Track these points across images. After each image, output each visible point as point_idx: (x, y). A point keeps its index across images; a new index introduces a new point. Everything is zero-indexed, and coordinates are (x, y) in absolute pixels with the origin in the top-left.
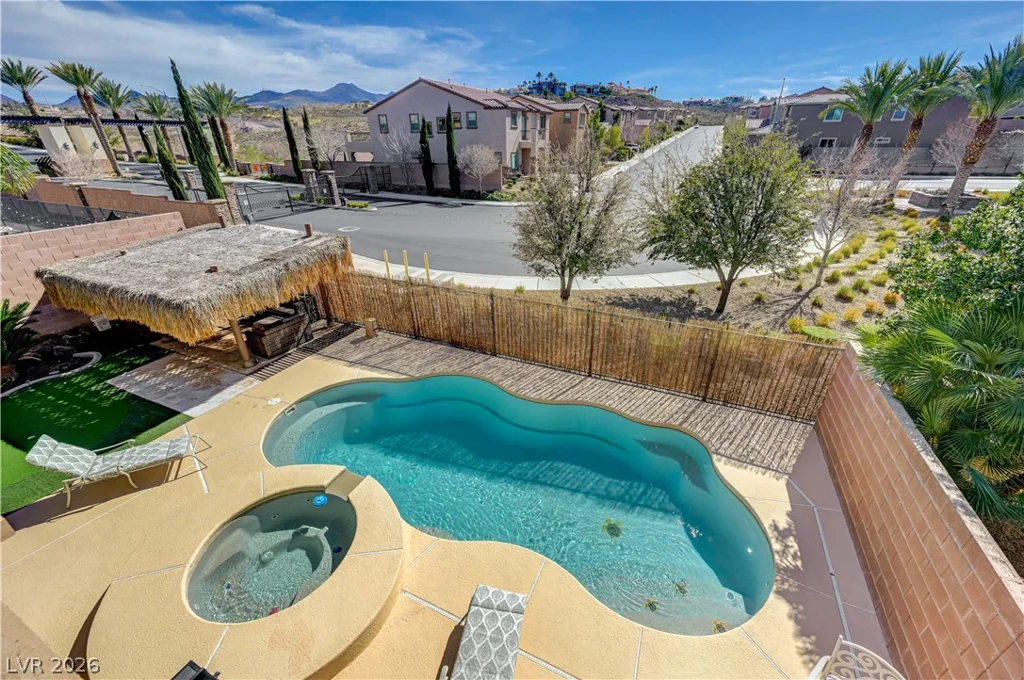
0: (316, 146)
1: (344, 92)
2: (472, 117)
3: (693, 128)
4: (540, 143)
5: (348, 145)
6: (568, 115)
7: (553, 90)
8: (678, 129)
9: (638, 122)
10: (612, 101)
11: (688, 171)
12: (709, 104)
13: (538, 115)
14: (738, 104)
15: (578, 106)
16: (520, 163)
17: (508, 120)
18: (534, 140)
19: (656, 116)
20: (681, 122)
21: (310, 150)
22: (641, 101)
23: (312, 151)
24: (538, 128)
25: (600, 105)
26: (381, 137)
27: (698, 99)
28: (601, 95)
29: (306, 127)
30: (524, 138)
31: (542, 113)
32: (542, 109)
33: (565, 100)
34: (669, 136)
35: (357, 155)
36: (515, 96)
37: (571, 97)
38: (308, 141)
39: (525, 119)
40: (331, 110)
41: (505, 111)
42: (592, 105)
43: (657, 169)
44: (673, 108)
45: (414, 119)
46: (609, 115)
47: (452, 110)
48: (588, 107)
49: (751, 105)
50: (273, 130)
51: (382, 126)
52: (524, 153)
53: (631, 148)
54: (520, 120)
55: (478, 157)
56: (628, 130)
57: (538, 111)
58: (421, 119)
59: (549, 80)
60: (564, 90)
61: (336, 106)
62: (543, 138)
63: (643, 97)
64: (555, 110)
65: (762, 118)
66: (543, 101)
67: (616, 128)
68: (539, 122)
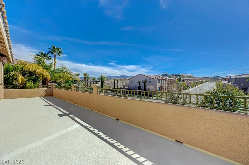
0: (118, 85)
1: (123, 76)
2: (150, 80)
3: (206, 83)
4: (165, 86)
5: (124, 85)
6: (171, 80)
7: (167, 75)
8: (201, 83)
9: (190, 82)
10: (182, 77)
11: (206, 91)
12: (210, 78)
13: (164, 80)
14: (219, 78)
15: (174, 78)
16: (160, 89)
17: (158, 81)
18: (164, 85)
19: (194, 80)
20: (202, 82)
21: (117, 86)
22: (190, 77)
23: (118, 86)
24: (165, 82)
25: (179, 78)
26: (131, 84)
27: (206, 77)
28: (179, 76)
29: (117, 82)
30: (161, 84)
31: (165, 80)
32: (165, 79)
33: (170, 77)
34: (199, 85)
35: (125, 87)
36: (159, 77)
37: (171, 77)
38: (117, 84)
39: (161, 81)
40: (120, 79)
41: (157, 79)
42: (177, 78)
43: (197, 91)
44: (199, 79)
45: (138, 81)
46: (181, 80)
47: (146, 79)
48: (176, 78)
49: (223, 78)
50: (109, 82)
51: (131, 82)
52: (161, 87)
53: (188, 87)
54: (160, 81)
55: (151, 88)
56: (187, 83)
57: (164, 79)
58: (139, 81)
59: (166, 73)
60: (169, 75)
61: (121, 78)
62: (166, 84)
63: (190, 76)
64: (168, 79)
65: (227, 81)
66: (165, 77)
67: (184, 83)
68: (165, 81)
